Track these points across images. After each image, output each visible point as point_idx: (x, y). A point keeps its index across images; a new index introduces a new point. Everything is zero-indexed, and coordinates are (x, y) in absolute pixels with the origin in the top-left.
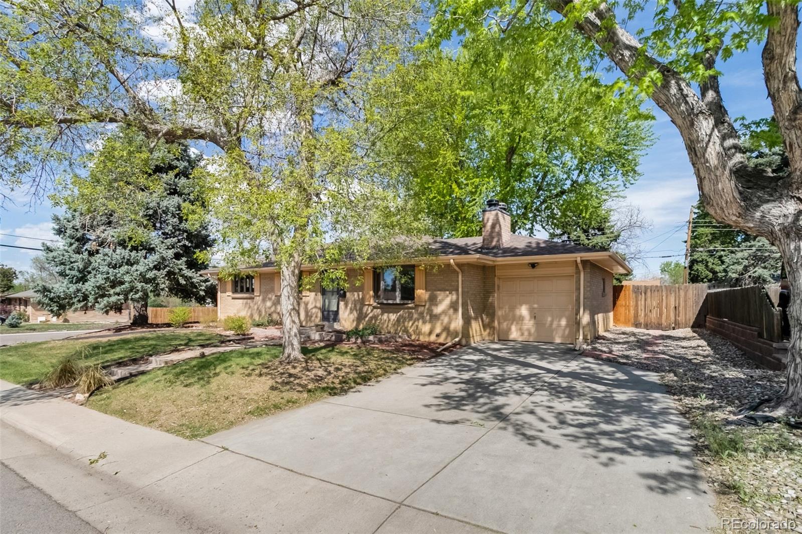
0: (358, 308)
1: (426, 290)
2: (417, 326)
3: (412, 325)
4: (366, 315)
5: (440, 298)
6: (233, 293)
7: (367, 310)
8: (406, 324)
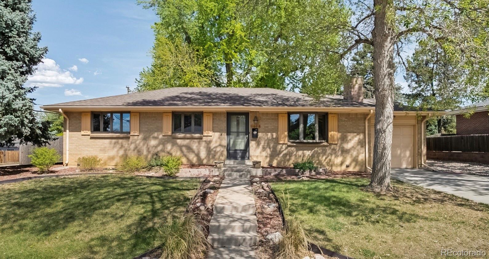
0: (272, 145)
1: (339, 131)
2: (330, 160)
3: (326, 158)
4: (280, 152)
5: (349, 138)
6: (92, 132)
7: (282, 148)
8: (320, 158)
